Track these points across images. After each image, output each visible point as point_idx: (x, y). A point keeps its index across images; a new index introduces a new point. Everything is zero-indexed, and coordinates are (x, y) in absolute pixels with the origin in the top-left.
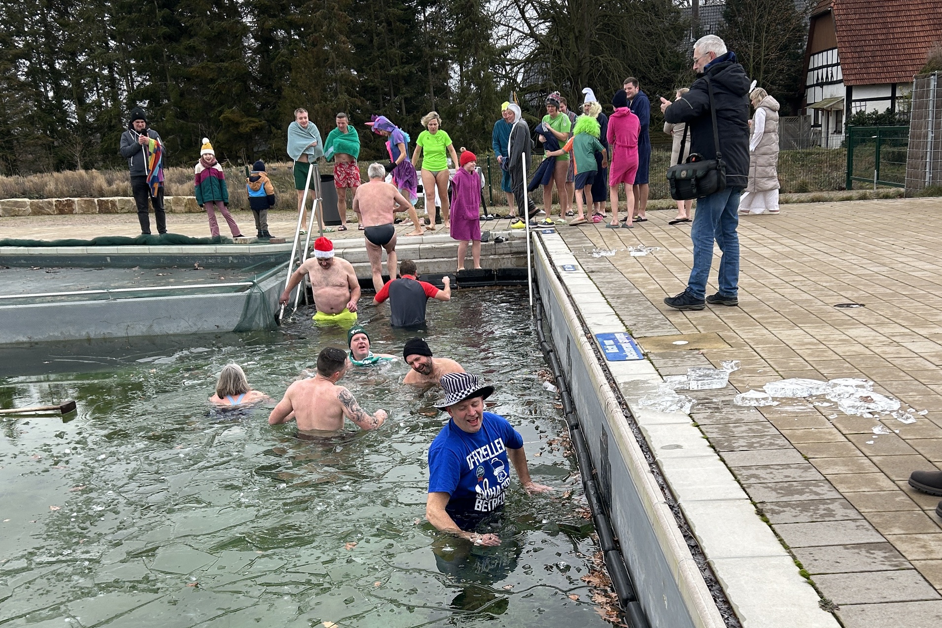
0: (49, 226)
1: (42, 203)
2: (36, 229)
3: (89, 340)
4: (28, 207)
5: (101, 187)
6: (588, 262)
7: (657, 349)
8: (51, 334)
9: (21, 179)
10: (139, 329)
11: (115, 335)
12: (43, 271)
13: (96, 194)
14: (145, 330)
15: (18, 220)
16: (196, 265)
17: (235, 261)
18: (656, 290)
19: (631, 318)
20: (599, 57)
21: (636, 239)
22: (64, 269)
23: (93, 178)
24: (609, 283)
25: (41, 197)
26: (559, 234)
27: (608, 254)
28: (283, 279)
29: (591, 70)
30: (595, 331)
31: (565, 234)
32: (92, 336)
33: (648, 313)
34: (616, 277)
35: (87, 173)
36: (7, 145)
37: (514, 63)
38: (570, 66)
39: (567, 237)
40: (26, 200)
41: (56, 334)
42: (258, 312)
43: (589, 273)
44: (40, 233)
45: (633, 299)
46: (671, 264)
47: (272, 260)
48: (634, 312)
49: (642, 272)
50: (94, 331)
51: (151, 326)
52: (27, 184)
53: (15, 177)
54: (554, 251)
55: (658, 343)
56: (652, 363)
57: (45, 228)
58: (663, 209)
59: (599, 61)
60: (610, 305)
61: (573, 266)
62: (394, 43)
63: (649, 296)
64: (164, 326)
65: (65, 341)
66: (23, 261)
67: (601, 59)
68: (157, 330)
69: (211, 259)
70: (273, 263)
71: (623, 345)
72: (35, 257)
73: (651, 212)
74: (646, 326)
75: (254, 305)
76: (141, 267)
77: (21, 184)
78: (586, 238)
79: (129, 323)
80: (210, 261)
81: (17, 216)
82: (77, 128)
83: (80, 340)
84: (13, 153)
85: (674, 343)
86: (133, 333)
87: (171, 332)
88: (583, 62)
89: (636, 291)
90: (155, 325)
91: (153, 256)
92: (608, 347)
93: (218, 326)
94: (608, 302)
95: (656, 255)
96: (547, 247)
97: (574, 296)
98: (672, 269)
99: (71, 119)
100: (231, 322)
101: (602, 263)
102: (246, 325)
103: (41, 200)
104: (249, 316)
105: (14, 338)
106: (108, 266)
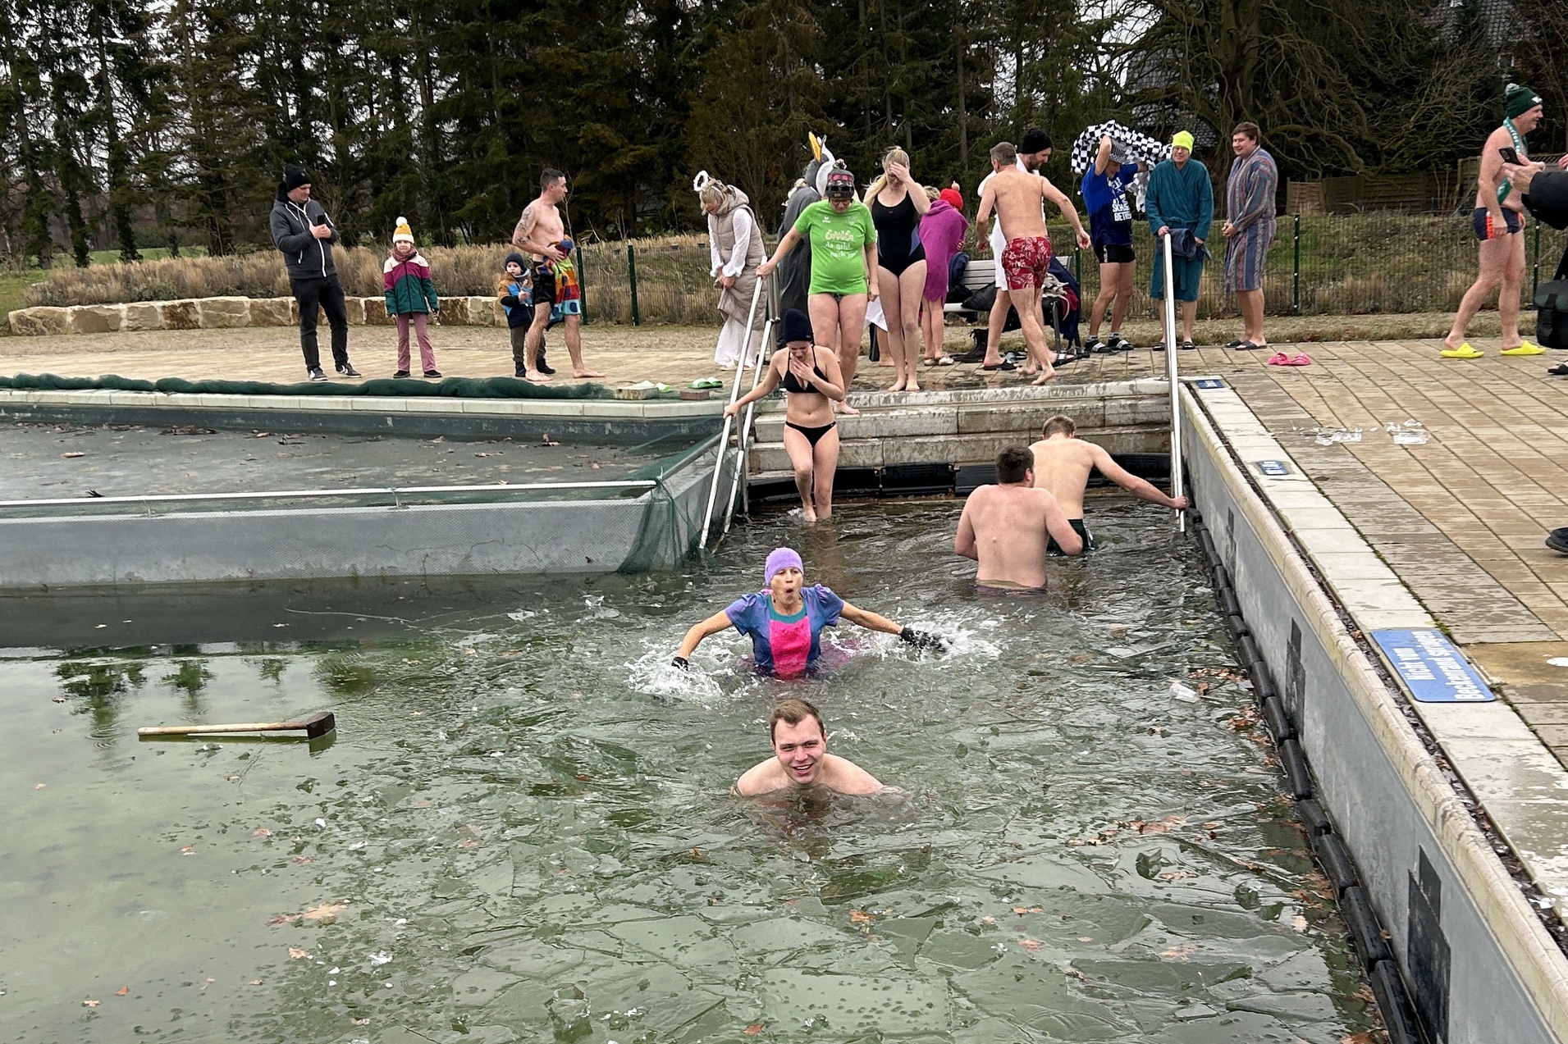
0: (282, 349)
1: (270, 305)
2: (261, 355)
3: (355, 579)
4: (247, 312)
5: (372, 279)
6: (1309, 455)
7: (1517, 676)
8: (289, 566)
9: (236, 261)
10: (445, 563)
11: (402, 572)
12: (274, 441)
13: (362, 289)
14: (455, 565)
15: (230, 335)
16: (545, 437)
17: (617, 432)
18: (1470, 526)
19: (1436, 593)
20: (1277, 38)
21: (1394, 406)
22: (311, 437)
23: (359, 262)
24: (1366, 505)
25: (269, 294)
26: (1234, 389)
27: (1347, 439)
28: (708, 471)
29: (1259, 63)
30: (1369, 622)
31: (1246, 389)
32: (361, 572)
33: (1471, 583)
34: (1377, 493)
35: (348, 251)
36: (215, 200)
37: (1116, 50)
38: (1221, 55)
39: (1252, 398)
40: (244, 299)
41: (297, 566)
42: (664, 535)
43: (1319, 481)
44: (266, 364)
45: (1430, 547)
46: (1484, 465)
47: (684, 431)
48: (1439, 580)
49: (1428, 483)
50: (365, 564)
51: (468, 557)
52: (247, 271)
53: (225, 258)
54: (1233, 428)
55: (1514, 658)
56: (1516, 711)
57: (275, 354)
58: (1428, 337)
59: (1276, 45)
60: (1383, 560)
61: (1280, 463)
62: (896, 18)
63: (1461, 540)
64: (492, 558)
65: (313, 580)
66: (239, 420)
67: (1281, 42)
68: (480, 564)
69: (573, 426)
70: (684, 436)
71: (1439, 661)
72: (261, 413)
73: (1406, 343)
74: (1475, 615)
75: (656, 524)
76: (448, 438)
77: (235, 271)
78: (1290, 401)
79: (428, 551)
80: (571, 430)
81: (227, 327)
82: (332, 168)
83: (340, 579)
84: (224, 214)
85: (1550, 662)
86: (435, 568)
87: (503, 569)
88: (1247, 47)
89: (1428, 529)
90: (475, 554)
91: (469, 418)
92: (1408, 666)
93: (589, 561)
94: (1375, 552)
95: (1448, 443)
96: (1216, 418)
97: (1299, 535)
98: (1492, 476)
99: (324, 155)
100: (614, 552)
101: (1339, 459)
102: (640, 560)
103: (269, 300)
104: (646, 543)
105: (223, 571)
106: (388, 434)
